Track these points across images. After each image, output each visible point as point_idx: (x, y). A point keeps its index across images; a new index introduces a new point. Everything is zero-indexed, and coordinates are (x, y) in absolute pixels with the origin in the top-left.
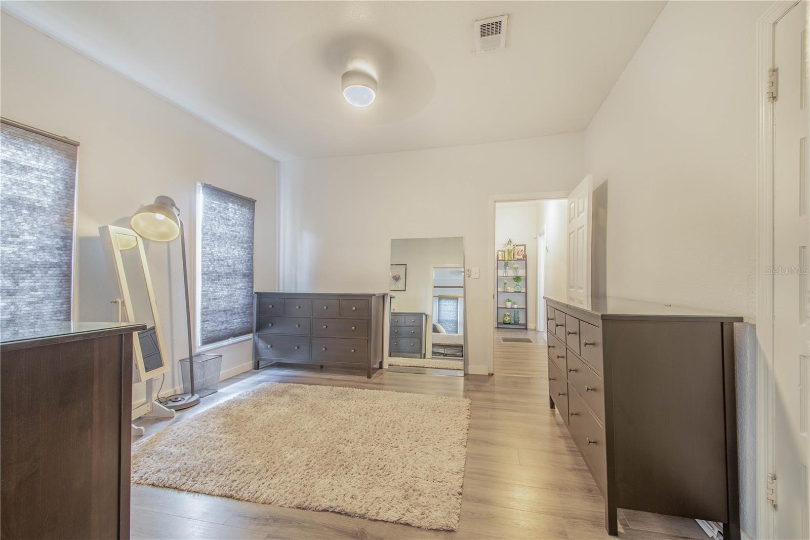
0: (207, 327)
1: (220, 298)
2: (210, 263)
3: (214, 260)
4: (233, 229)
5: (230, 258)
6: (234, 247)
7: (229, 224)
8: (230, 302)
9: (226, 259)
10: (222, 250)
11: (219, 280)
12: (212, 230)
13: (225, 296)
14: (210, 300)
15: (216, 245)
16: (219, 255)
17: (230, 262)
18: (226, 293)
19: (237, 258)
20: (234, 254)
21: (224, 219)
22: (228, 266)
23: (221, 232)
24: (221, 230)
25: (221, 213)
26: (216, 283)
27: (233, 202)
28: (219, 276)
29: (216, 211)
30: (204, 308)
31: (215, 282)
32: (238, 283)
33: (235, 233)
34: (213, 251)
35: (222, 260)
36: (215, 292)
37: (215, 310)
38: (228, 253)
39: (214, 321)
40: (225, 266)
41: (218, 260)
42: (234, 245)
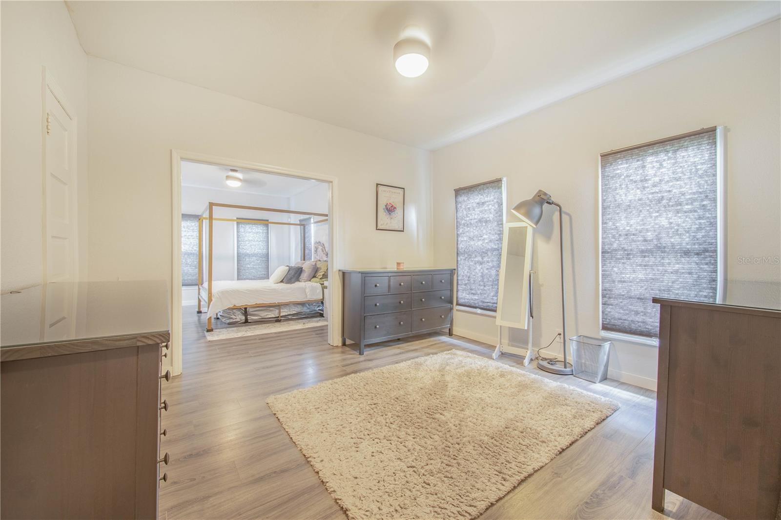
0: (610, 312)
1: (631, 282)
2: (613, 240)
3: (620, 235)
4: (656, 189)
5: (647, 230)
6: (657, 214)
7: (646, 185)
8: (652, 290)
9: (640, 232)
10: (632, 222)
11: (629, 259)
12: (616, 201)
13: (641, 280)
14: (614, 282)
15: (622, 217)
16: (628, 228)
17: (650, 235)
18: (641, 276)
19: (667, 228)
20: (656, 224)
21: (635, 182)
22: (645, 240)
23: (630, 201)
24: (630, 197)
25: (630, 176)
26: (623, 263)
27: (656, 154)
28: (628, 255)
29: (623, 177)
30: (605, 290)
31: (623, 261)
32: (669, 264)
33: (659, 195)
34: (618, 224)
35: (634, 235)
36: (621, 273)
37: (623, 295)
38: (644, 224)
39: (622, 308)
40: (638, 241)
41: (627, 235)
42: (658, 212)
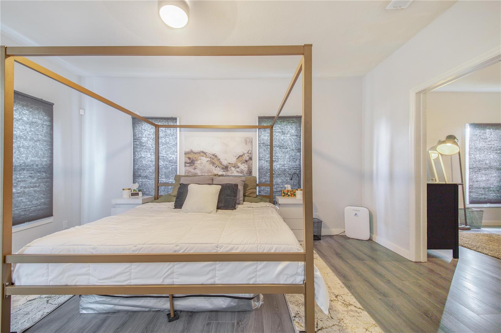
0: (472, 195)
1: (480, 181)
2: (474, 163)
3: (477, 161)
4: (490, 143)
5: (487, 160)
6: (490, 153)
7: (486, 141)
8: (488, 184)
9: (484, 160)
10: (481, 156)
11: (480, 172)
12: (475, 146)
13: (484, 180)
14: (474, 182)
15: (478, 154)
16: (480, 158)
17: (487, 162)
18: (484, 179)
19: (493, 159)
20: (490, 157)
21: (483, 139)
22: (486, 164)
23: (481, 146)
24: (481, 145)
25: (481, 136)
26: (478, 173)
27: (489, 129)
28: (480, 170)
29: (478, 136)
30: (470, 186)
31: (478, 172)
32: (493, 173)
33: (491, 146)
34: (476, 156)
35: (482, 161)
36: (477, 178)
37: (477, 187)
38: (485, 157)
39: (477, 193)
40: (484, 164)
41: (479, 161)
42: (490, 152)
